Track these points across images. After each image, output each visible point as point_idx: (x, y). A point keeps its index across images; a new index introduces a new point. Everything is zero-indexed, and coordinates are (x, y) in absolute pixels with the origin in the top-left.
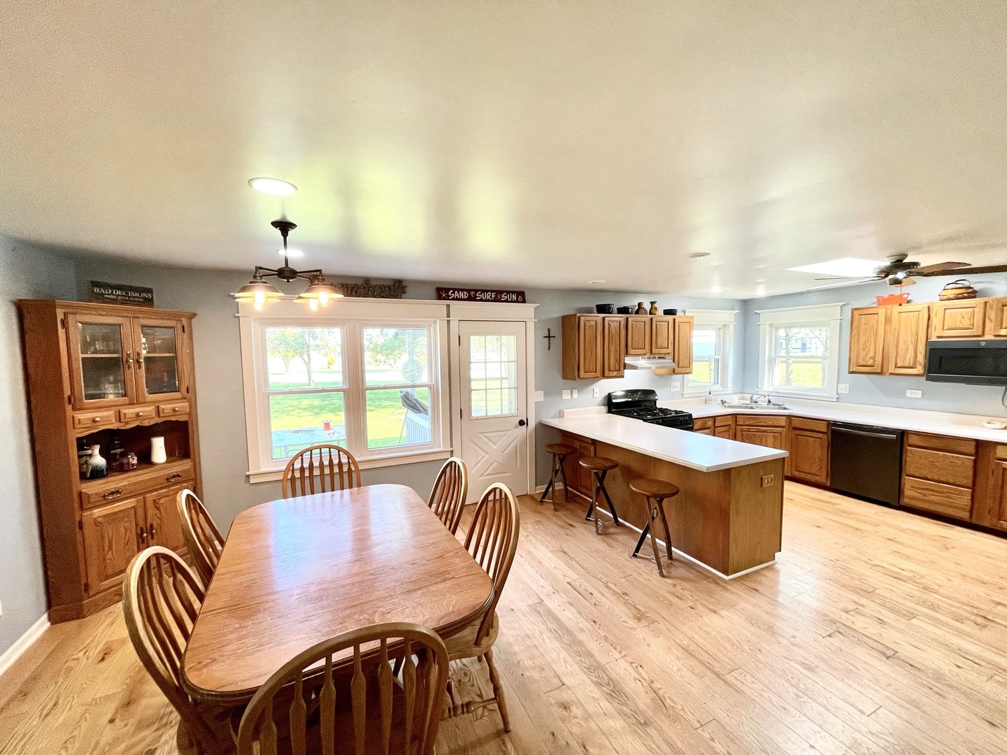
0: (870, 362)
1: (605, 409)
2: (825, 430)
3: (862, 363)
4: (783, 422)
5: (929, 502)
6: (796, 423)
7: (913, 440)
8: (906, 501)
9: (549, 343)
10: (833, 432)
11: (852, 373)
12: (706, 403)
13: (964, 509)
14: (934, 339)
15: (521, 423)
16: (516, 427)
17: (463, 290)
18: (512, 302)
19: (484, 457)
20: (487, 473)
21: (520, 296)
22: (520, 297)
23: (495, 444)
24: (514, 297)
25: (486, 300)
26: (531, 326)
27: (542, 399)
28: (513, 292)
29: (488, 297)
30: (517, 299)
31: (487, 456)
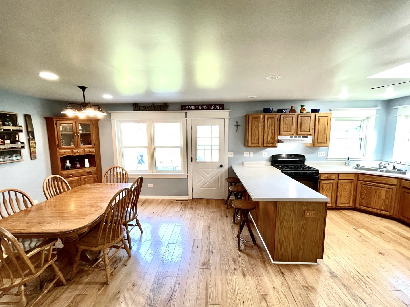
1: (270, 163)
4: (394, 182)
6: (405, 184)
9: (237, 129)
16: (218, 168)
17: (193, 105)
21: (221, 106)
23: (208, 174)
24: (218, 107)
25: (204, 110)
26: (227, 121)
27: (233, 156)
31: (204, 179)
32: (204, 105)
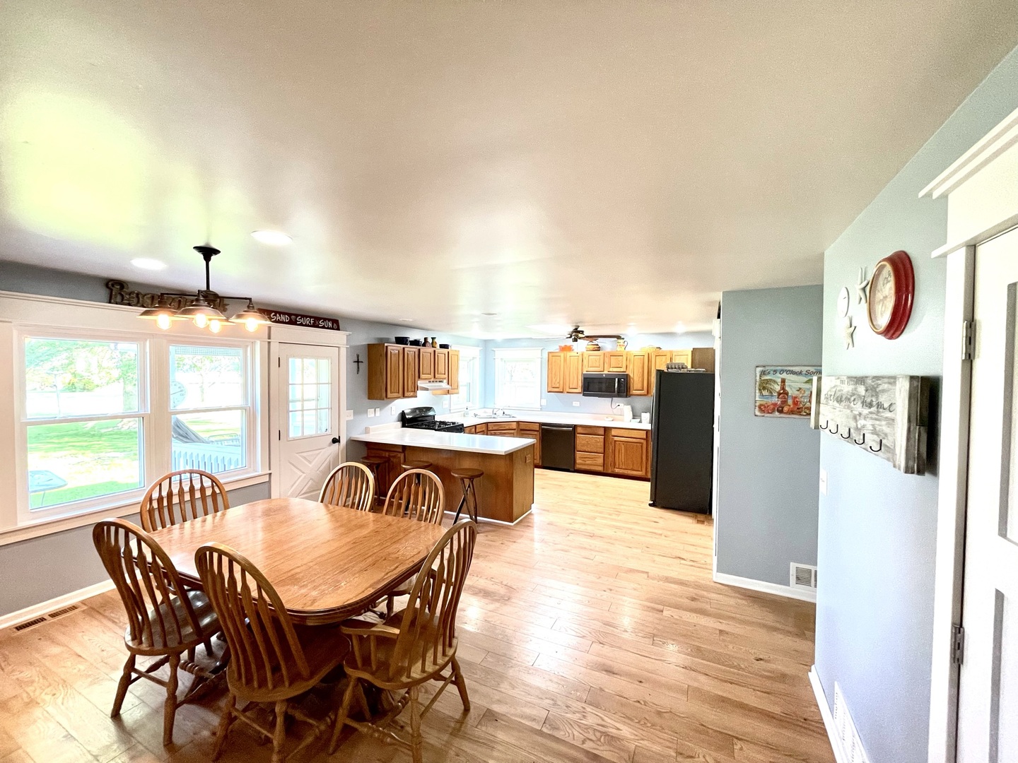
0: (557, 386)
1: (400, 424)
2: (538, 429)
3: (554, 386)
4: (514, 425)
5: (588, 465)
6: (522, 427)
7: (579, 430)
8: (578, 467)
9: (358, 368)
10: (543, 429)
11: (549, 392)
12: (464, 416)
13: (601, 466)
14: (585, 372)
15: (335, 441)
16: (330, 445)
17: (284, 314)
18: (328, 328)
19: (300, 477)
20: (303, 492)
21: (333, 322)
22: (335, 325)
23: (310, 462)
24: (330, 325)
25: (306, 325)
26: (344, 351)
27: (352, 418)
28: (329, 320)
29: (308, 322)
30: (333, 325)
31: (304, 475)
32: (307, 317)
